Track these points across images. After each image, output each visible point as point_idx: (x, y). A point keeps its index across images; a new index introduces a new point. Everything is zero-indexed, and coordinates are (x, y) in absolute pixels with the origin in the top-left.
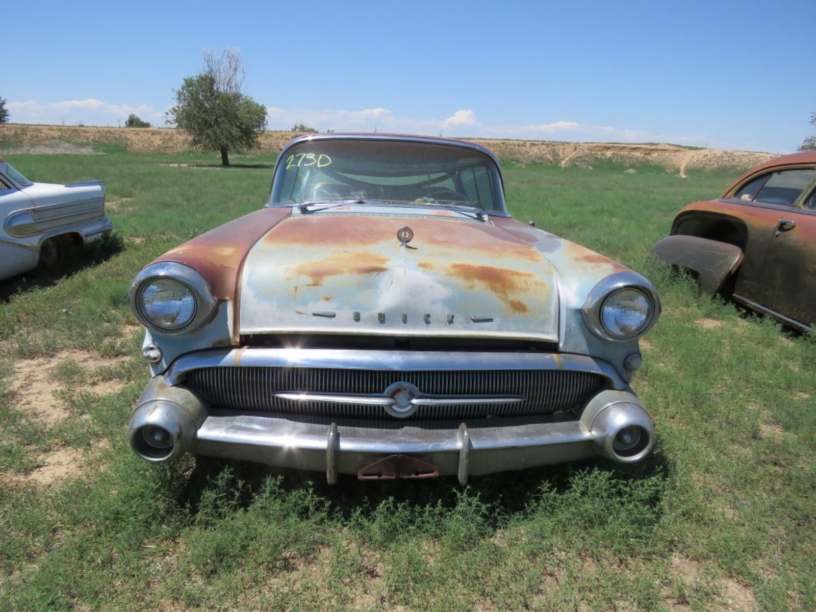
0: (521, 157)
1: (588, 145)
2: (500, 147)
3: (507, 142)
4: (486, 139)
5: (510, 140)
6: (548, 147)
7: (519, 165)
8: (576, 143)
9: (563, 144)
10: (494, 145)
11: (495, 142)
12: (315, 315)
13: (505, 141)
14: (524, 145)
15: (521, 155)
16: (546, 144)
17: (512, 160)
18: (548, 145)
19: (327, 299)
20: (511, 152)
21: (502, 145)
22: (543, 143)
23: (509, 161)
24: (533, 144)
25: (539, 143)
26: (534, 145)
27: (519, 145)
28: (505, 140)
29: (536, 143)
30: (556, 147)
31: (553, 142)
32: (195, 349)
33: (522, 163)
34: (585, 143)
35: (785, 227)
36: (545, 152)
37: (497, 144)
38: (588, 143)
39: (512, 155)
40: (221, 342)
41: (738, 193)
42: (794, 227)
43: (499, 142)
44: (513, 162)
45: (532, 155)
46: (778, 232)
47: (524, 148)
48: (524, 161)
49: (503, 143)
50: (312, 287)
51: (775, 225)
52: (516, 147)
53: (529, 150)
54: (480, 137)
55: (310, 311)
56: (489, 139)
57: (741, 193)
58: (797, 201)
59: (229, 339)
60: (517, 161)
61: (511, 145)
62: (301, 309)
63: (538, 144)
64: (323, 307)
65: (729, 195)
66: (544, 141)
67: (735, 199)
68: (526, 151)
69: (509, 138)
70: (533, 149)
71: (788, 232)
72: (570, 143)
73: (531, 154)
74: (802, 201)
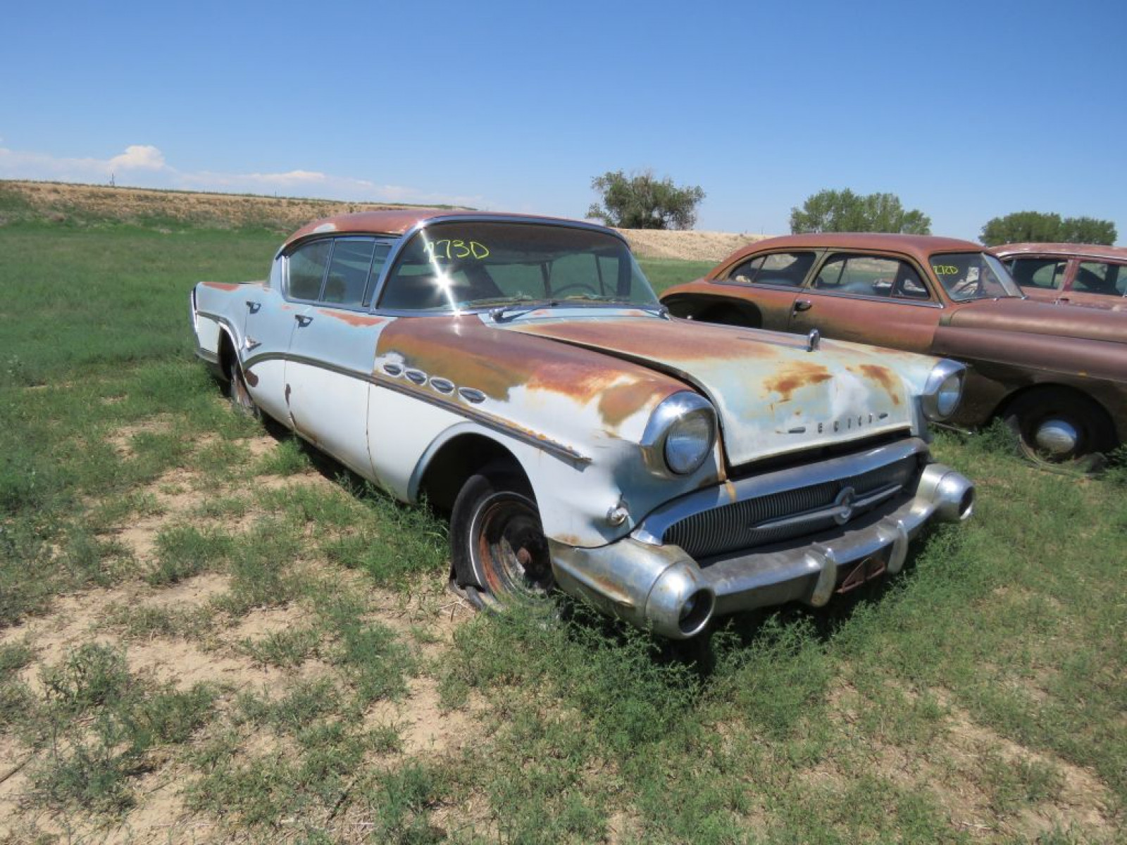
0: (277, 221)
1: (366, 206)
2: (244, 206)
3: (251, 198)
4: (216, 194)
5: (254, 196)
6: (313, 207)
7: (277, 232)
8: (351, 203)
9: (334, 203)
10: (232, 203)
11: (233, 199)
12: (791, 432)
13: (247, 198)
14: (278, 204)
15: (276, 218)
16: (311, 204)
17: (265, 225)
18: (313, 205)
19: (798, 414)
20: (261, 214)
21: (246, 204)
22: (305, 202)
23: (261, 226)
24: (291, 203)
25: (301, 202)
26: (294, 204)
27: (270, 204)
28: (247, 195)
29: (296, 201)
30: (325, 208)
31: (318, 200)
32: (678, 494)
33: (281, 229)
34: (362, 204)
35: (801, 307)
36: (311, 214)
37: (237, 202)
38: (366, 203)
39: (263, 218)
40: (708, 480)
41: (732, 274)
42: (810, 306)
43: (240, 199)
44: (267, 229)
45: (293, 219)
46: (795, 313)
47: (279, 208)
48: (284, 227)
49: (247, 201)
50: (783, 403)
51: (789, 305)
52: (267, 207)
53: (287, 212)
54: (206, 191)
55: (787, 429)
56: (224, 194)
57: (734, 274)
58: (804, 282)
59: (716, 476)
60: (273, 226)
61: (257, 203)
62: (779, 428)
63: (299, 204)
64: (795, 423)
65: (722, 276)
66: (306, 200)
67: (729, 281)
68: (284, 213)
69: (253, 193)
70: (292, 209)
71: (806, 312)
72: (342, 203)
73: (291, 216)
74: (809, 283)
